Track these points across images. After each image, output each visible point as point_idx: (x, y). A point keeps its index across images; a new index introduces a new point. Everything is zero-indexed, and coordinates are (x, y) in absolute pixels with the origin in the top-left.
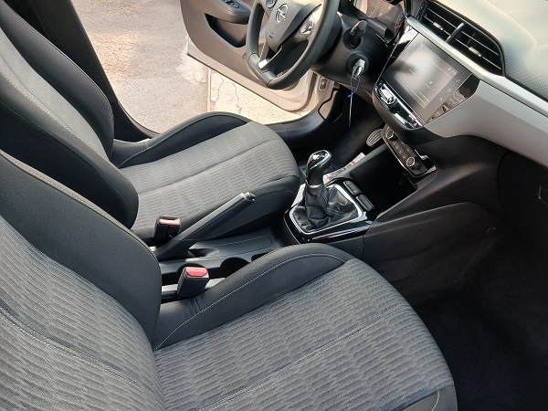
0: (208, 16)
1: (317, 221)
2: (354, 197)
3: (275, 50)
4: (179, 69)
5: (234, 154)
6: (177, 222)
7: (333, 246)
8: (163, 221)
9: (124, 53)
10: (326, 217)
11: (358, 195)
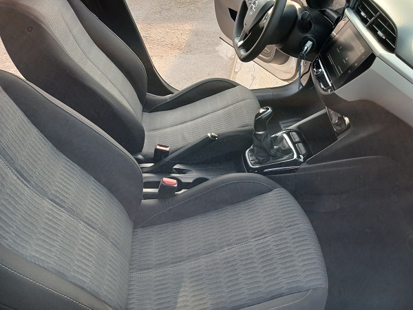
0: (230, 9)
1: (261, 159)
2: (294, 144)
3: (247, 33)
4: (217, 48)
5: (220, 108)
6: (167, 149)
7: (269, 178)
8: (158, 147)
9: (184, 37)
10: (269, 156)
11: (297, 142)
